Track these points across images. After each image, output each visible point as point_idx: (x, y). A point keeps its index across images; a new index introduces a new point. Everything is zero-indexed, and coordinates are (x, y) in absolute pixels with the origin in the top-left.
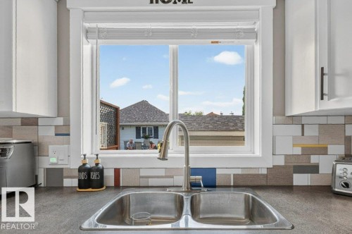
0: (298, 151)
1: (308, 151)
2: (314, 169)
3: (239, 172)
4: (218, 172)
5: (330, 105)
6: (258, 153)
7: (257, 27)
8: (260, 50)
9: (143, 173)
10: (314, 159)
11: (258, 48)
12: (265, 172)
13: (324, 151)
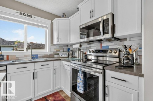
0: (55, 51)
1: (57, 51)
2: (58, 54)
3: (44, 55)
4: (39, 55)
5: (59, 43)
6: (48, 51)
7: (47, 26)
8: (48, 31)
9: (17, 56)
10: (58, 52)
11: (47, 31)
12: (49, 55)
13: (59, 51)
